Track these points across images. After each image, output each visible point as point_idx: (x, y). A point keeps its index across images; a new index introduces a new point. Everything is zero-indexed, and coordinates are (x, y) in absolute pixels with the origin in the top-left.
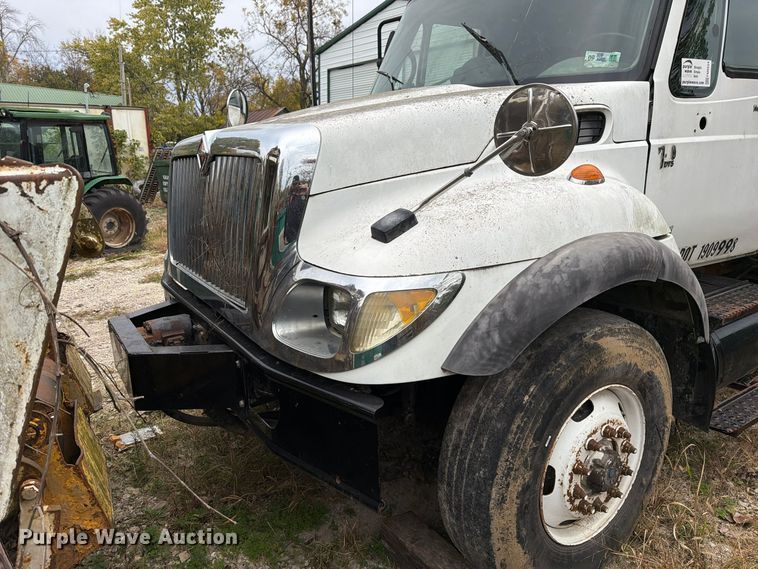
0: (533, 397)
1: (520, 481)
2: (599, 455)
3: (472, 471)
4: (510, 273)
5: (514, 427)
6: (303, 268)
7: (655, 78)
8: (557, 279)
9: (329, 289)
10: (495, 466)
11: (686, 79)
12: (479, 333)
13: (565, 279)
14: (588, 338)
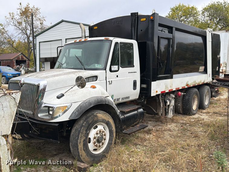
0: (85, 124)
1: (83, 139)
2: (99, 135)
3: (75, 138)
4: (79, 103)
5: (82, 129)
6: (44, 104)
7: (107, 69)
8: (86, 104)
9: (49, 107)
10: (79, 136)
11: (113, 69)
12: (74, 112)
14: (95, 114)
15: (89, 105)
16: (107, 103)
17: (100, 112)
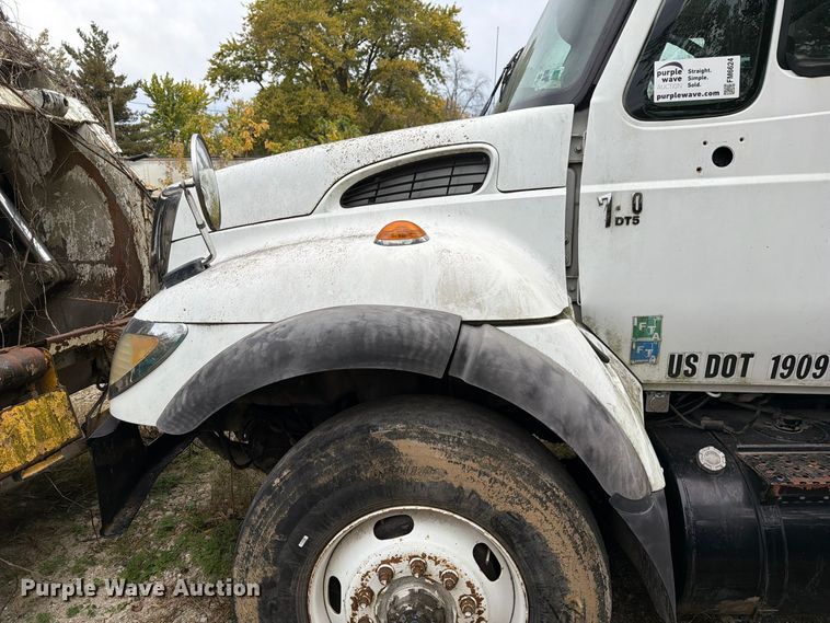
0: (285, 482)
1: (260, 571)
5: (259, 509)
7: (595, 96)
13: (264, 348)
14: (380, 434)
15: (272, 364)
16: (464, 377)
17: (438, 433)
